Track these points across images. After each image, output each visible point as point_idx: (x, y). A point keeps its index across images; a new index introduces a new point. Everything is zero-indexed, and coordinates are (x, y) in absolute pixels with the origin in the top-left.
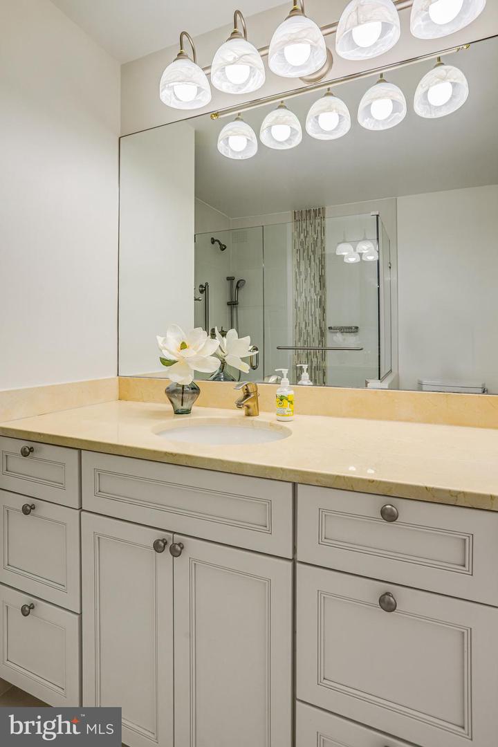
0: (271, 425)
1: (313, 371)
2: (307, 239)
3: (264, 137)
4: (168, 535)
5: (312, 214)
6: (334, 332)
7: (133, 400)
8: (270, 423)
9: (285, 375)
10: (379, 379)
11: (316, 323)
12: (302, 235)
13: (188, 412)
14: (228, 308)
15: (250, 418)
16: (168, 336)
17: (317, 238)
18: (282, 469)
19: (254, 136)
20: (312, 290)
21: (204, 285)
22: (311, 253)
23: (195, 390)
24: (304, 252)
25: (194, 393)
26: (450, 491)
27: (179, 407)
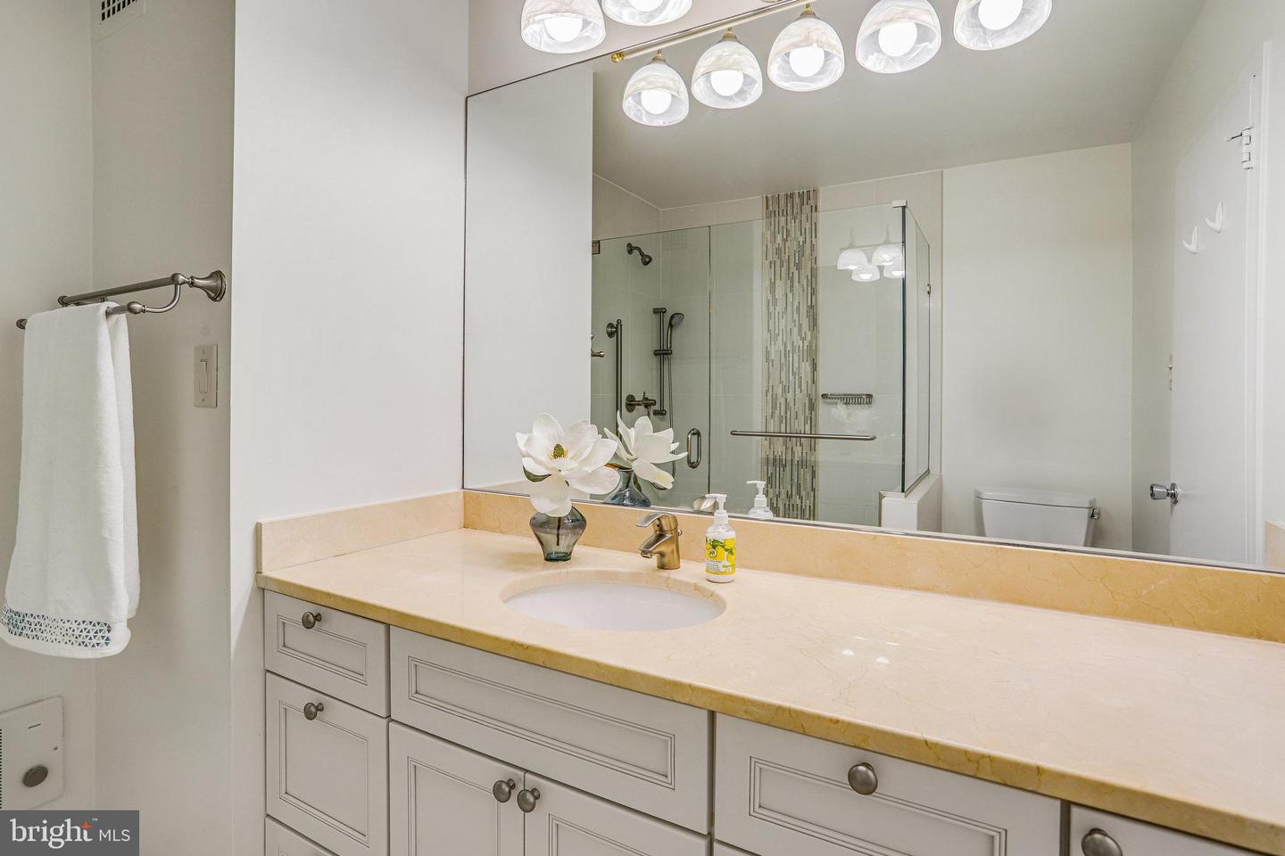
0: (697, 588)
1: (795, 468)
2: (788, 244)
3: (699, 89)
4: (516, 774)
5: (797, 200)
6: (829, 403)
7: (486, 528)
8: (695, 585)
9: (721, 505)
10: (903, 491)
11: (800, 387)
12: (779, 238)
13: (565, 557)
14: (655, 361)
15: (664, 573)
16: (535, 433)
17: (804, 242)
18: (690, 686)
19: (683, 87)
20: (795, 330)
21: (615, 323)
22: (793, 269)
23: (578, 522)
24: (782, 266)
25: (575, 527)
26: (966, 752)
27: (554, 549)
